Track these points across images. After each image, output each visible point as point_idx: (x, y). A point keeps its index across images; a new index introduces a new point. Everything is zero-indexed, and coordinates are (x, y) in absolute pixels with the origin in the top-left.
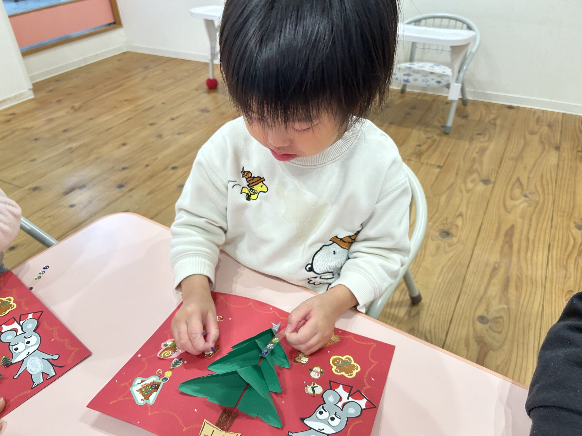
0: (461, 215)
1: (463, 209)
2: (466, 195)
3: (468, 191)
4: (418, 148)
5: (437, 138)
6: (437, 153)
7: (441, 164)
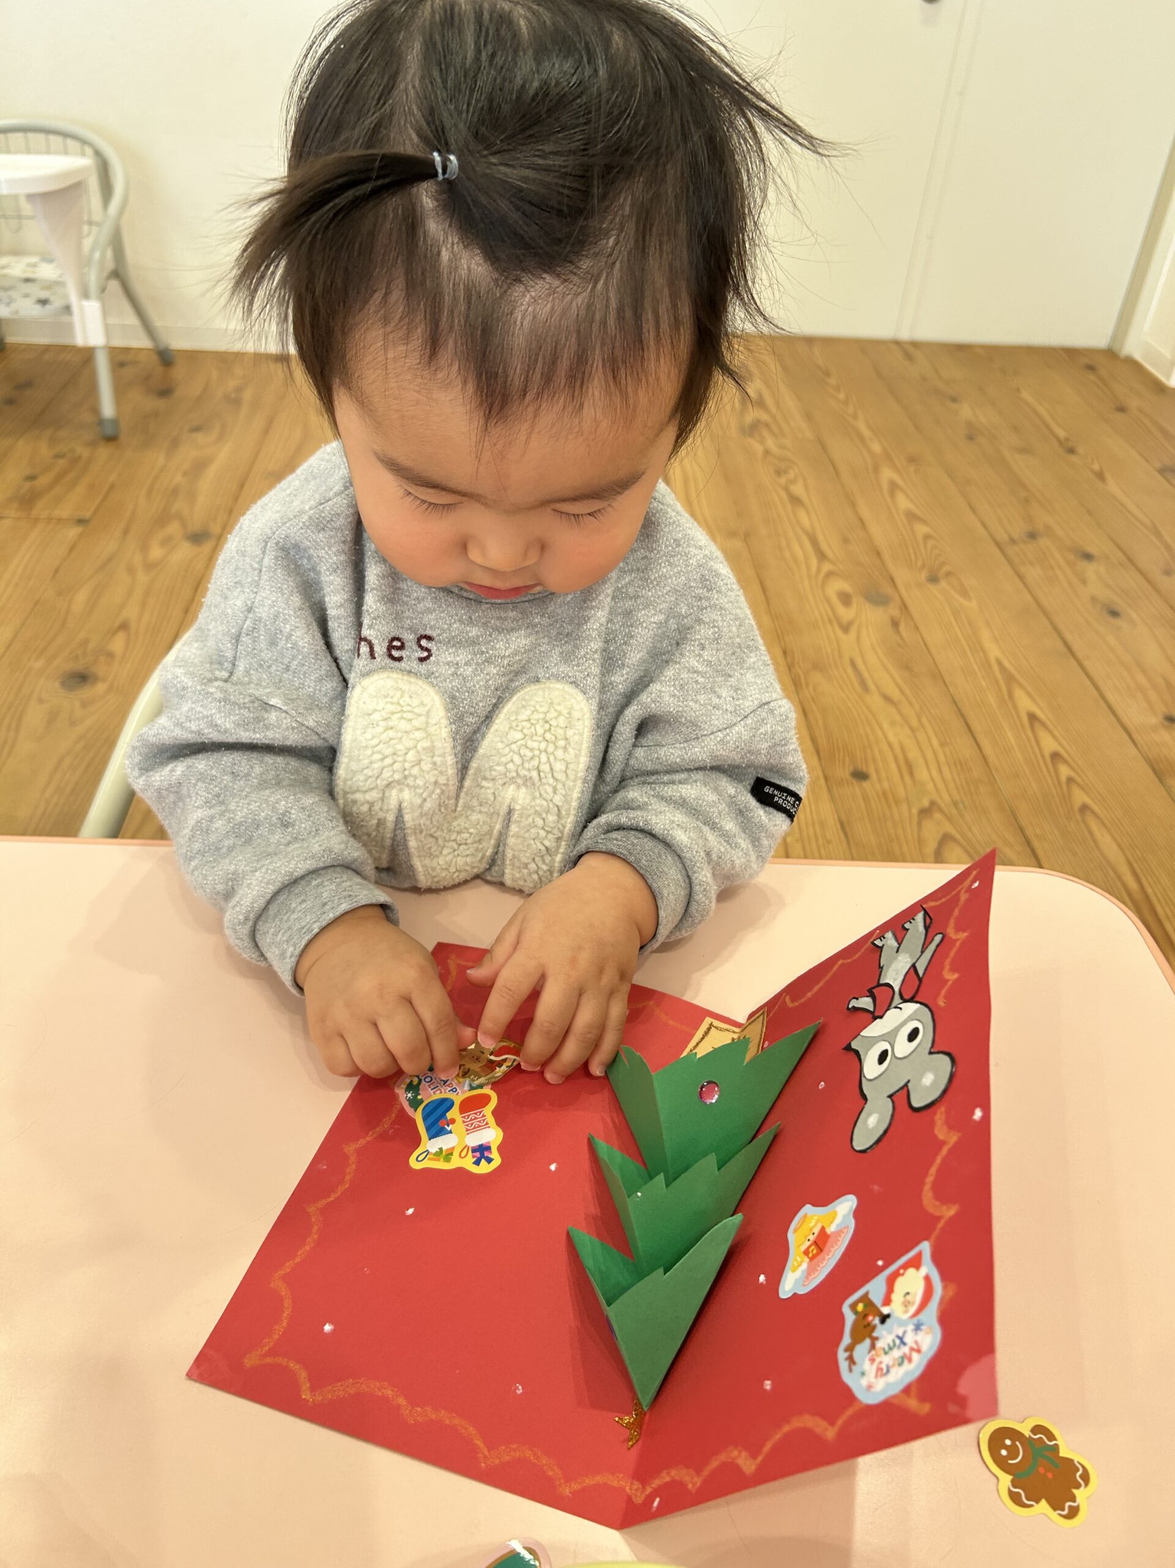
0: (124, 626)
1: (131, 613)
2: (142, 578)
3: (149, 567)
4: (28, 484)
5: (83, 452)
6: (80, 489)
7: (88, 515)
